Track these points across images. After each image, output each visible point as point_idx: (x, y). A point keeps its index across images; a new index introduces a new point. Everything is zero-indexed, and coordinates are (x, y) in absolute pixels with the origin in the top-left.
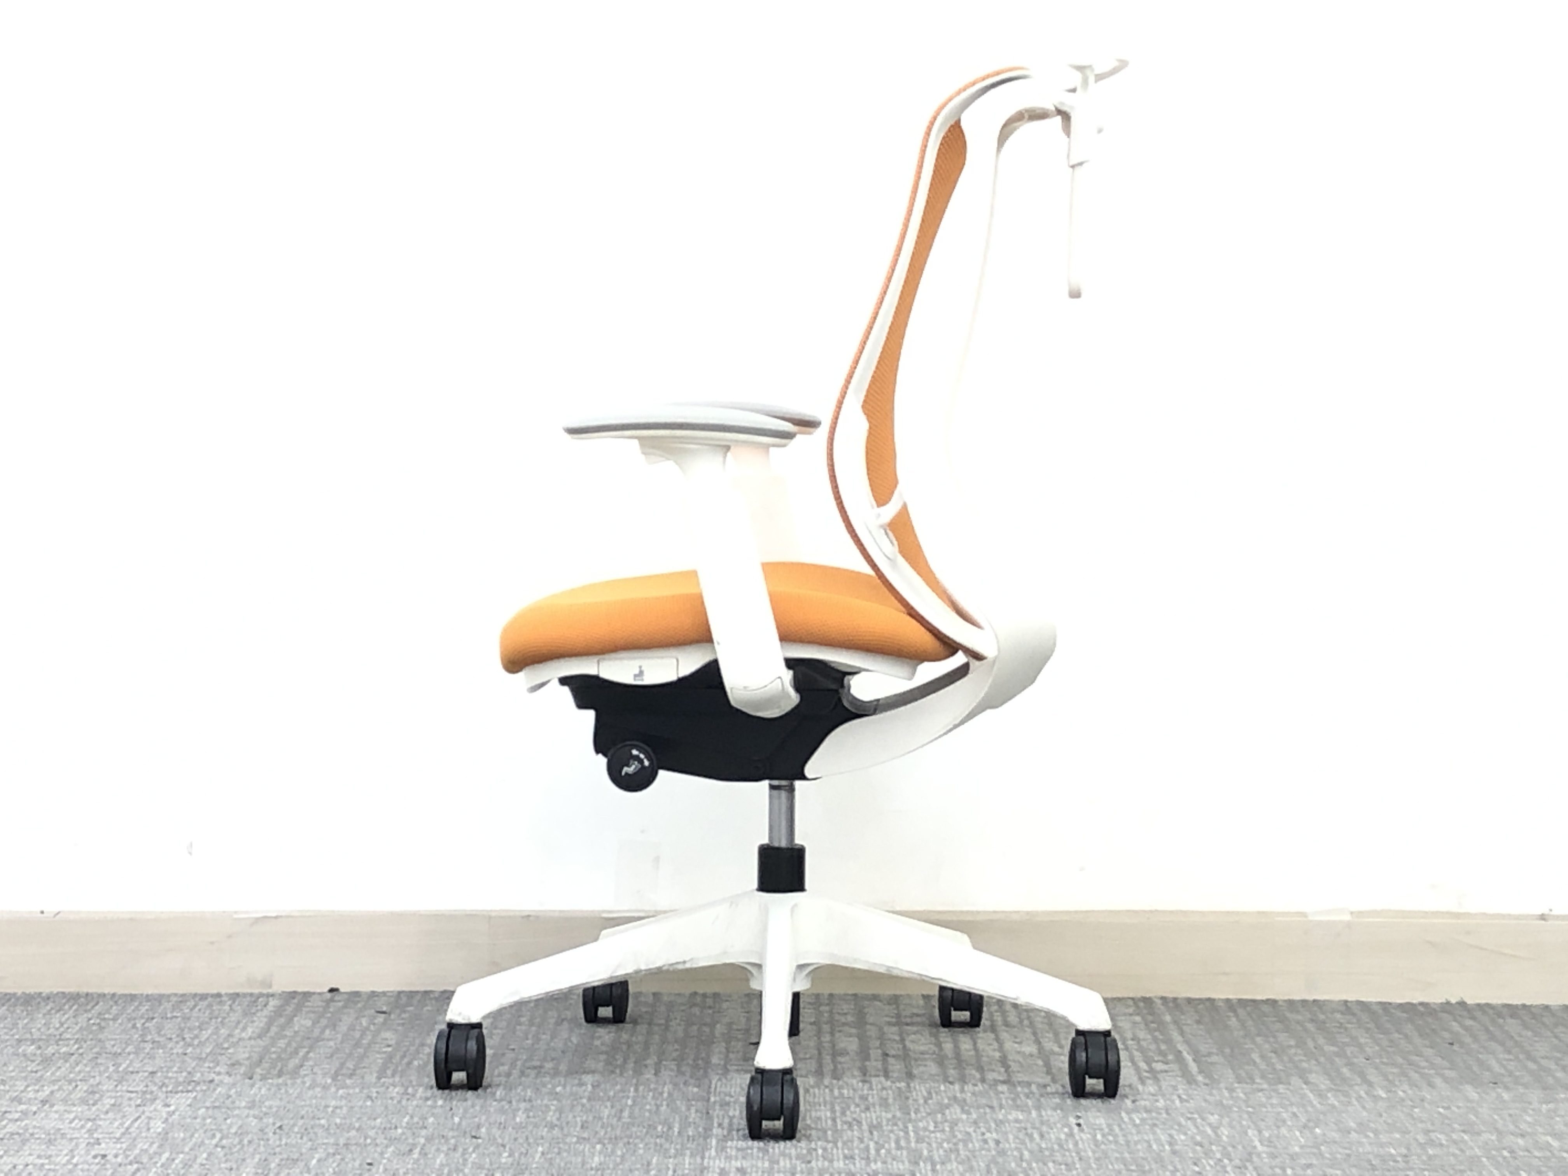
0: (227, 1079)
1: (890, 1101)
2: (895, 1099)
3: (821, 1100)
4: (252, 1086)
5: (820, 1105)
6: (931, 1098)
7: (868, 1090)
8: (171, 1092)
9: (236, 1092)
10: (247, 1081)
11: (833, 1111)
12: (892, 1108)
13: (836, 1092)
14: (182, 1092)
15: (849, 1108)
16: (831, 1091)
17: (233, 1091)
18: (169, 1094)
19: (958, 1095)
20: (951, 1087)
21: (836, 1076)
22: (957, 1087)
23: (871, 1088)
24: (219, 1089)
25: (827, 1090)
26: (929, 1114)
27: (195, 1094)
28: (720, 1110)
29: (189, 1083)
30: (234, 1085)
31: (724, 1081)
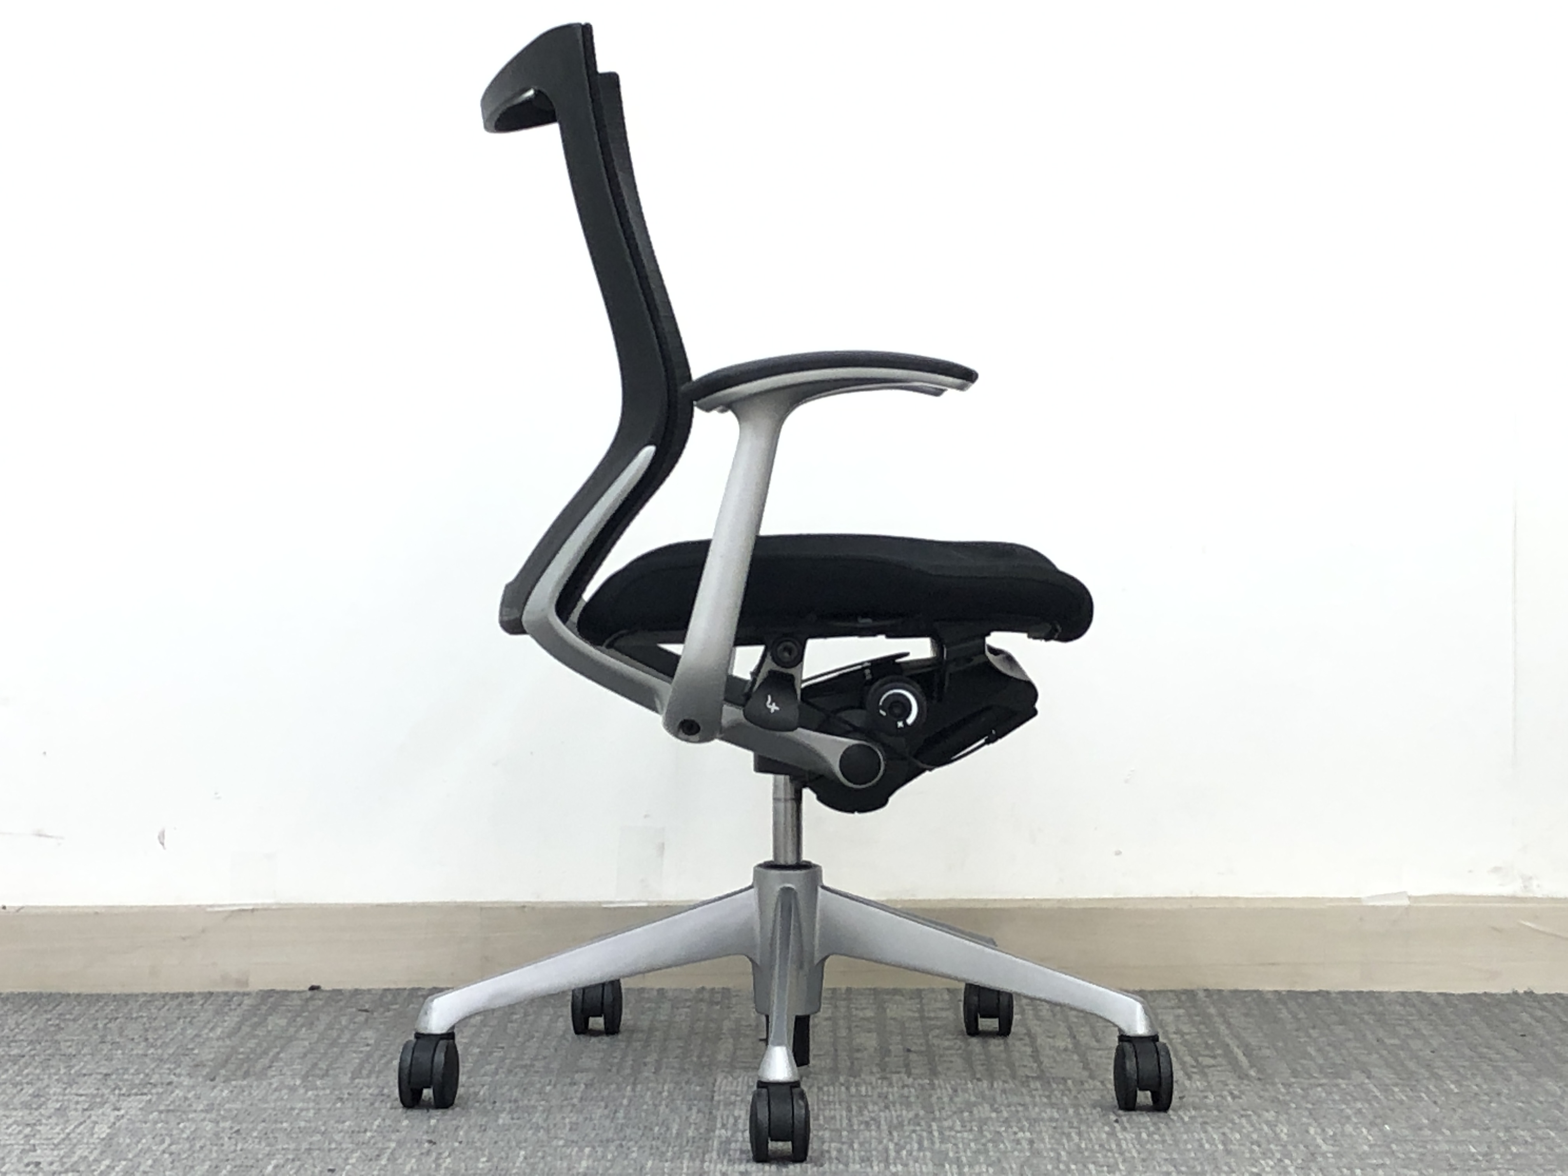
0: (186, 1081)
1: (912, 1099)
2: (918, 1097)
3: (836, 1099)
4: (214, 1087)
5: (835, 1104)
6: (957, 1096)
7: (888, 1087)
8: (124, 1095)
9: (195, 1095)
10: (208, 1082)
11: (850, 1110)
12: (914, 1107)
13: (853, 1090)
14: (136, 1094)
15: (866, 1107)
16: (848, 1089)
17: (193, 1093)
18: (122, 1098)
19: (987, 1092)
20: (980, 1083)
21: (854, 1072)
22: (985, 1084)
23: (891, 1085)
24: (177, 1091)
25: (843, 1089)
26: (955, 1113)
27: (149, 1097)
28: (725, 1109)
29: (144, 1086)
30: (193, 1087)
31: (730, 1079)
